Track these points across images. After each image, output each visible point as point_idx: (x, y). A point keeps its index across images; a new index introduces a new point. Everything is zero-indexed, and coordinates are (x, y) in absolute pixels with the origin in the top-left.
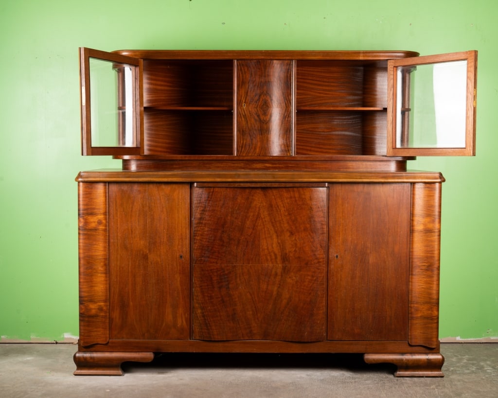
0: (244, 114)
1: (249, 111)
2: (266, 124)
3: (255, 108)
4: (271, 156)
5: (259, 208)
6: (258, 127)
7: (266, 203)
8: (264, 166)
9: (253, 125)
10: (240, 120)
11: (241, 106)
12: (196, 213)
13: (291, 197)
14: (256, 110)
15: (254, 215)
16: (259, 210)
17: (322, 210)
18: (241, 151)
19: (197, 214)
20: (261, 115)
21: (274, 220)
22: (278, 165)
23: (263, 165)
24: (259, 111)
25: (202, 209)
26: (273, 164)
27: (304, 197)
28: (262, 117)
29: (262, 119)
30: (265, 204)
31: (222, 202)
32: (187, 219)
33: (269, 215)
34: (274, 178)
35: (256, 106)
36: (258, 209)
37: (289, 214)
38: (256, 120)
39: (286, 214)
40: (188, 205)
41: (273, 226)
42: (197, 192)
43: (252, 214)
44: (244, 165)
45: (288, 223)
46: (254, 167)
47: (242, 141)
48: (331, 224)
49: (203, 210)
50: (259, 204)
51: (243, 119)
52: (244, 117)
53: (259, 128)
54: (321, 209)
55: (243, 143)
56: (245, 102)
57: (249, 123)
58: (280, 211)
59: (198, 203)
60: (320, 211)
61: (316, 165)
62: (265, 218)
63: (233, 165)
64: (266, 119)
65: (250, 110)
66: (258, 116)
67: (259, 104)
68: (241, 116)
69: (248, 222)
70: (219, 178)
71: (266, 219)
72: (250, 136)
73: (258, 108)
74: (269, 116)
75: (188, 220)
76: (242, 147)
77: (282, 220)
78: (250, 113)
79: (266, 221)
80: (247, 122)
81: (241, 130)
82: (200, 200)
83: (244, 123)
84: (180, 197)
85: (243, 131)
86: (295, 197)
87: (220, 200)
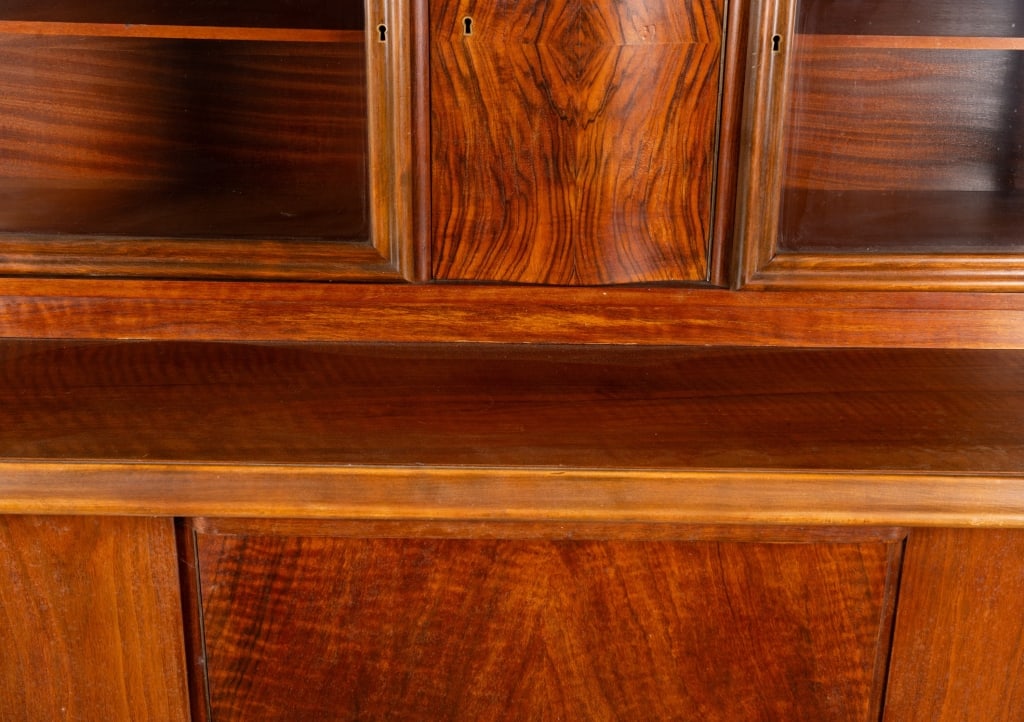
0: (465, 70)
1: (496, 58)
2: (585, 128)
3: (526, 41)
4: (604, 287)
5: (538, 616)
6: (541, 140)
7: (574, 596)
8: (571, 325)
9: (514, 131)
10: (448, 102)
11: (452, 28)
12: (215, 638)
13: (704, 582)
14: (531, 54)
15: (509, 650)
16: (538, 626)
17: (859, 638)
18: (452, 259)
19: (220, 642)
20: (556, 82)
21: (616, 673)
22: (635, 322)
23: (561, 321)
24: (548, 61)
25: (246, 622)
26: (611, 315)
27: (771, 583)
28: (562, 94)
29: (563, 103)
30: (566, 602)
31: (346, 599)
32: (174, 662)
33: (589, 648)
34: (621, 504)
35: (532, 33)
36: (529, 623)
37: (689, 653)
38: (528, 107)
39: (674, 653)
40: (170, 603)
41: (608, 697)
42: (217, 547)
43: (501, 644)
44: (467, 319)
45: (683, 691)
46: (519, 328)
47: (454, 213)
48: (896, 694)
49: (248, 631)
50: (540, 602)
51: (462, 97)
52: (466, 87)
53: (548, 147)
54: (852, 635)
55: (461, 220)
56: (471, 10)
57: (493, 114)
58: (645, 636)
59: (221, 597)
60: (849, 640)
61: (829, 320)
62: (565, 661)
63: (411, 318)
64: (585, 104)
65: (501, 51)
66: (544, 86)
67: (551, 21)
68: (451, 84)
69: (480, 677)
70: (327, 499)
71: (572, 666)
72: (499, 184)
73: (542, 45)
74: (599, 88)
75: (176, 667)
76: (456, 239)
77: (653, 673)
78: (499, 70)
79: (569, 674)
80: (484, 116)
81: (452, 156)
82: (233, 587)
83: (468, 119)
84: (129, 568)
85: (461, 159)
86: (723, 582)
87: (337, 593)
